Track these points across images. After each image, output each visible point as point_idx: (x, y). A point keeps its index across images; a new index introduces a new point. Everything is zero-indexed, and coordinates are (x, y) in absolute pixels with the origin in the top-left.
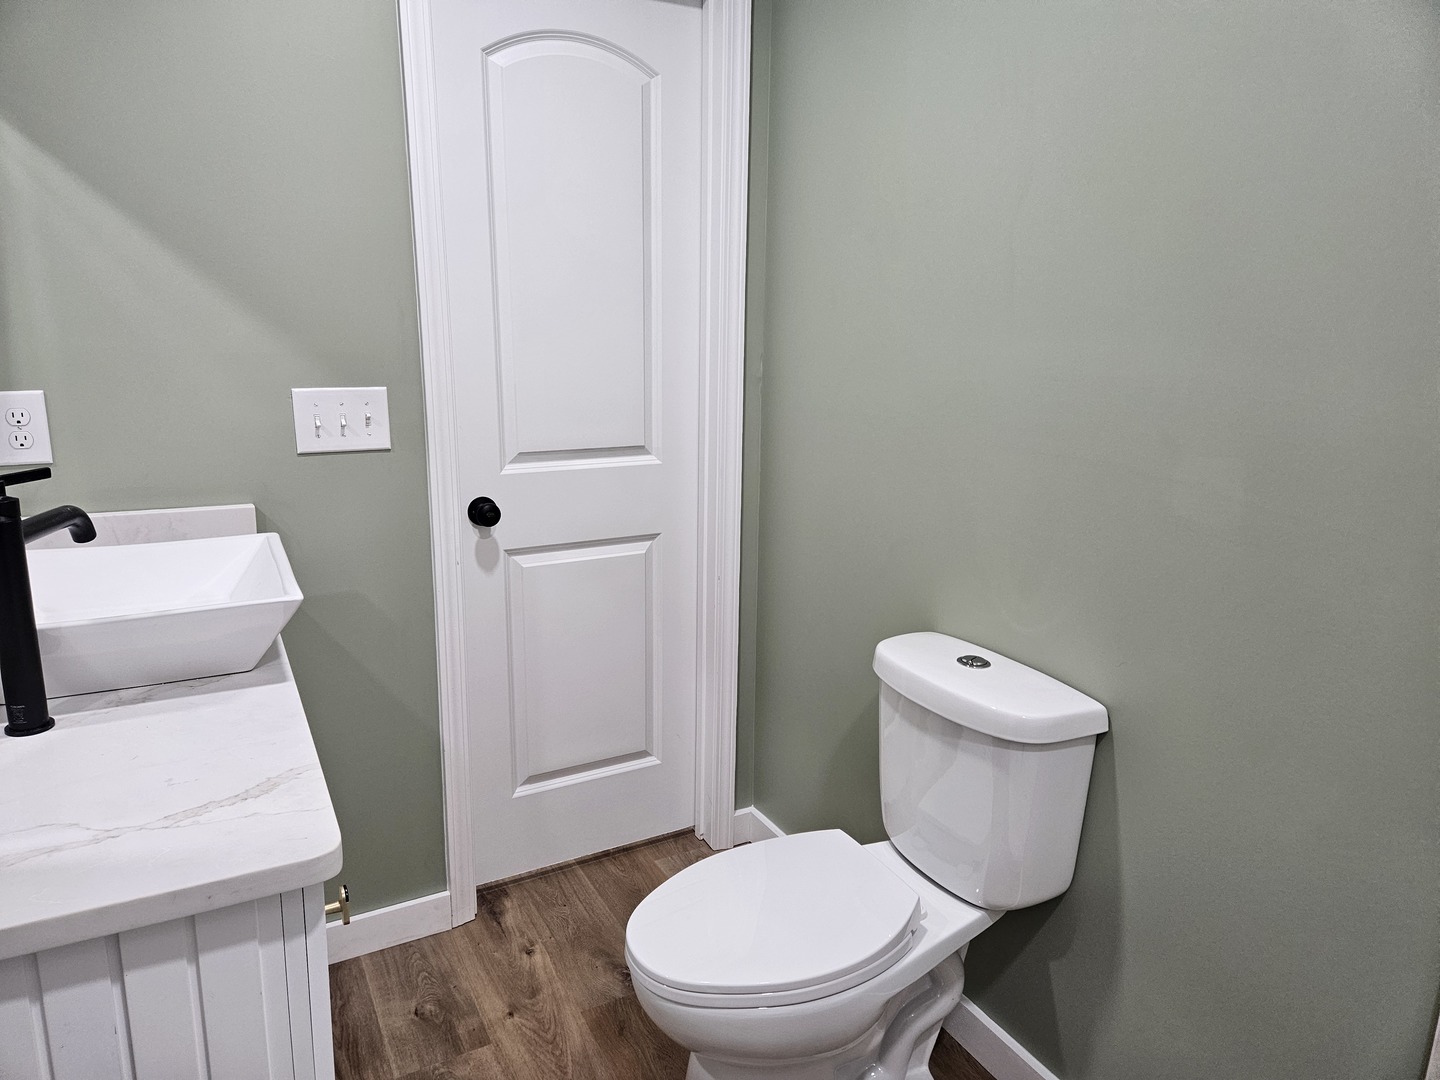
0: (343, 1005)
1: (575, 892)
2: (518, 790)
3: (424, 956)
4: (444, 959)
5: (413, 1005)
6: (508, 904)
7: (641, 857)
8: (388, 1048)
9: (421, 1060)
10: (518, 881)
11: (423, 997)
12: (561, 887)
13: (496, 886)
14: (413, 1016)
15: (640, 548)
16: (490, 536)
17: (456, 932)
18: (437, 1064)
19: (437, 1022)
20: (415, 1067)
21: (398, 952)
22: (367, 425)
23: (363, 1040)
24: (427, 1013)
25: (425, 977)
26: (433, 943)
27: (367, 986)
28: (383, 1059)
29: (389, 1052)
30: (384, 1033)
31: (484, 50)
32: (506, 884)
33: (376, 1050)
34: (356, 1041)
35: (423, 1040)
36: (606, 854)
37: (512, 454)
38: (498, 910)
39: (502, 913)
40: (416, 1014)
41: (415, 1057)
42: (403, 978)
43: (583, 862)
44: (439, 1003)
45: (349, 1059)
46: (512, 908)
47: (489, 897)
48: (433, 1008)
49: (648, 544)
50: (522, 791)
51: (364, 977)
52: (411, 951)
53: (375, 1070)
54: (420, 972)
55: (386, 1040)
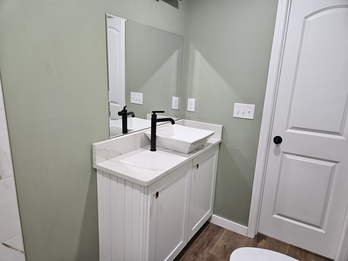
0: (215, 234)
1: (282, 250)
2: (275, 215)
3: (236, 237)
4: (239, 241)
5: (225, 244)
6: (263, 241)
7: (309, 256)
8: (214, 247)
9: (217, 254)
10: (270, 239)
11: (228, 244)
12: (279, 247)
13: (265, 236)
14: (223, 246)
15: (332, 164)
16: (279, 147)
17: (247, 238)
18: (219, 257)
19: (226, 250)
20: (215, 254)
21: (233, 233)
22: (249, 113)
23: (212, 243)
24: (226, 247)
25: (233, 241)
26: (240, 236)
27: (222, 234)
28: (212, 248)
29: (214, 248)
30: (216, 244)
31: (305, 17)
32: (267, 237)
33: (212, 246)
34: (211, 242)
35: (221, 251)
36: (300, 249)
37: (290, 126)
38: (260, 240)
39: (260, 242)
40: (224, 246)
41: (217, 252)
42: (229, 238)
43: (291, 246)
44: (230, 247)
45: (207, 243)
46: (264, 243)
47: (261, 237)
48: (228, 247)
49: (334, 164)
50: (275, 216)
51: (223, 233)
52: (235, 234)
53: (209, 249)
54: (233, 239)
55: (215, 246)
